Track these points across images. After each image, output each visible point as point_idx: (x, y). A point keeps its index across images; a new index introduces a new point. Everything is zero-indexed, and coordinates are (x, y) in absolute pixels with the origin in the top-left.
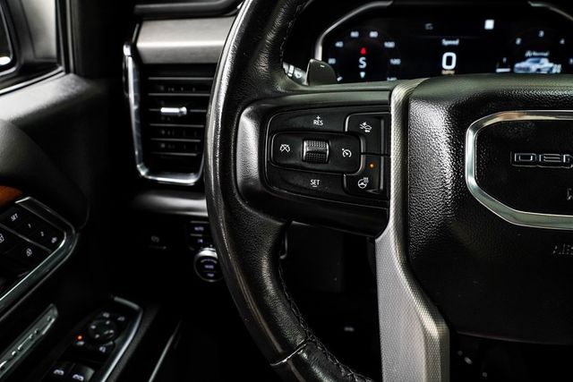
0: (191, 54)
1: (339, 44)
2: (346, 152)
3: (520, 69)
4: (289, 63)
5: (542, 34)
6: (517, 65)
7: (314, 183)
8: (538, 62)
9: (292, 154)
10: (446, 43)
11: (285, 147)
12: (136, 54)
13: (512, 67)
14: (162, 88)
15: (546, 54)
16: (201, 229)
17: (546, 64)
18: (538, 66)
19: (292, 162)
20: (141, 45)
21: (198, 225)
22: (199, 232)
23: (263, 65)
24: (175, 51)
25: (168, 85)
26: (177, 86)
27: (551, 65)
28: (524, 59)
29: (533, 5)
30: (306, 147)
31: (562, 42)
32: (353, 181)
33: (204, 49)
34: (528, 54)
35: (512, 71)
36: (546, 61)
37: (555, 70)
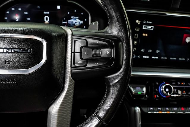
3: (70, 22)
5: (75, 11)
10: (45, 13)
13: (67, 21)
15: (78, 17)
17: (78, 21)
18: (75, 21)
28: (71, 19)
29: (69, 1)
31: (82, 14)
34: (72, 17)
35: (68, 23)
36: (78, 19)
37: (81, 22)
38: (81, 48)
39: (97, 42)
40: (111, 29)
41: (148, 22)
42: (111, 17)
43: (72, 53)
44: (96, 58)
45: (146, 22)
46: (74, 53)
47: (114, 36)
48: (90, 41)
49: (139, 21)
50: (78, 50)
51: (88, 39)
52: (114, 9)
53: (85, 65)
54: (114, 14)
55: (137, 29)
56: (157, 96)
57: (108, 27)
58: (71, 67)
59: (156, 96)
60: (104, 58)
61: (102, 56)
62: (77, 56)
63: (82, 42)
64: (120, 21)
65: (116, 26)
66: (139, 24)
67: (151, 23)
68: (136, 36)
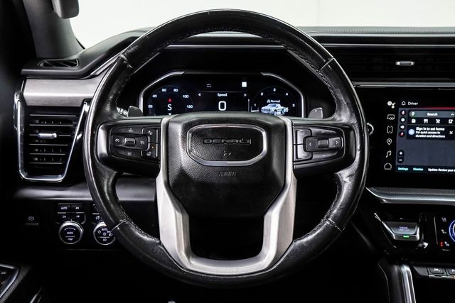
0: (61, 101)
1: (155, 96)
2: (142, 142)
3: (265, 110)
4: (121, 107)
5: (275, 90)
6: (263, 108)
7: (129, 154)
8: (275, 106)
9: (120, 143)
10: (219, 95)
11: (117, 140)
12: (22, 99)
13: (260, 109)
14: (37, 121)
15: (279, 101)
16: (66, 208)
17: (279, 107)
18: (275, 108)
19: (120, 146)
20: (26, 94)
21: (63, 206)
22: (64, 211)
23: (108, 108)
24: (50, 98)
25: (42, 120)
26: (49, 120)
27: (282, 108)
28: (267, 104)
29: (264, 75)
30: (126, 140)
31: (287, 94)
32: (145, 153)
33: (69, 98)
34: (268, 101)
35: (260, 111)
36: (279, 105)
37: (285, 111)
38: (305, 139)
39: (323, 131)
40: (340, 115)
41: (410, 103)
42: (339, 101)
43: (293, 145)
44: (323, 149)
45: (407, 103)
46: (297, 145)
47: (344, 124)
48: (314, 130)
49: (393, 102)
50: (300, 141)
51: (312, 129)
52: (342, 93)
53: (309, 157)
54: (342, 98)
55: (389, 117)
56: (446, 243)
57: (335, 114)
58: (293, 162)
59: (444, 244)
60: (332, 150)
61: (330, 146)
62: (300, 148)
63: (306, 133)
64: (350, 105)
65: (346, 112)
66: (393, 107)
67: (415, 104)
68: (389, 130)
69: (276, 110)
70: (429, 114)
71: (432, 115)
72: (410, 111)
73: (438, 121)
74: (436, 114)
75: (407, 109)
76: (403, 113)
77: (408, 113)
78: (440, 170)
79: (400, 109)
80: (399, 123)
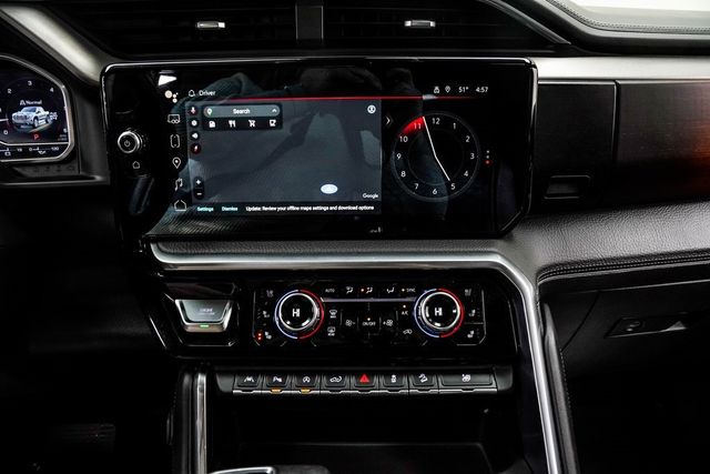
3: (18, 118)
5: (30, 83)
6: (14, 115)
8: (34, 110)
13: (10, 117)
15: (40, 103)
17: (42, 112)
18: (34, 114)
27: (47, 113)
28: (20, 108)
31: (52, 90)
34: (22, 103)
35: (10, 120)
36: (41, 109)
37: (52, 117)
41: (202, 93)
45: (197, 93)
49: (174, 93)
55: (171, 118)
56: (266, 333)
59: (264, 336)
66: (175, 101)
67: (211, 93)
68: (175, 141)
69: (36, 118)
70: (237, 112)
71: (241, 112)
72: (204, 107)
73: (252, 123)
74: (248, 111)
75: (199, 104)
76: (193, 110)
77: (201, 111)
78: (265, 209)
79: (187, 104)
80: (189, 130)
